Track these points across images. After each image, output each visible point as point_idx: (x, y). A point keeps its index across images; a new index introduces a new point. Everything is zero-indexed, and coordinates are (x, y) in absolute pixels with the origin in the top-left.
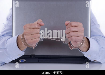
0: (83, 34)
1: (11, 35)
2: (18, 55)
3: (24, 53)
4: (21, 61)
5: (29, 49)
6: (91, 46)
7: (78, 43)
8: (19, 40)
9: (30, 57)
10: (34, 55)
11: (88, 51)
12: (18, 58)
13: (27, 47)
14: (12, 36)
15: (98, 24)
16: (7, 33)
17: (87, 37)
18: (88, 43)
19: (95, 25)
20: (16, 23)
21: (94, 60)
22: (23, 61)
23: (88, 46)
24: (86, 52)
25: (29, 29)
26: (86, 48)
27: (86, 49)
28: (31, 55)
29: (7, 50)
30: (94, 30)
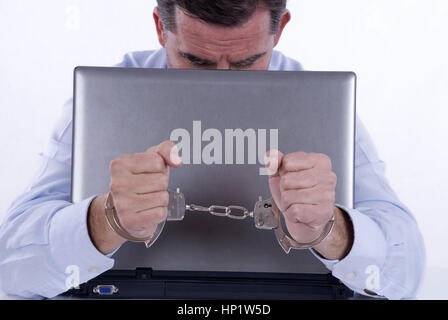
0: (331, 195)
1: (69, 194)
2: (90, 271)
3: (113, 261)
4: (101, 290)
5: (133, 247)
6: (356, 241)
7: (317, 228)
8: (95, 217)
9: (135, 277)
10: (150, 269)
11: (346, 258)
12: (89, 282)
13: (126, 240)
14: (70, 199)
15: (381, 161)
16: (51, 190)
17: (342, 207)
18: (344, 230)
19: (369, 162)
20: (87, 154)
21: (366, 291)
22: (109, 290)
23: (345, 242)
24: (340, 260)
25: (130, 174)
26: (340, 246)
27: (340, 252)
28: (138, 269)
29: (53, 249)
30: (367, 183)
